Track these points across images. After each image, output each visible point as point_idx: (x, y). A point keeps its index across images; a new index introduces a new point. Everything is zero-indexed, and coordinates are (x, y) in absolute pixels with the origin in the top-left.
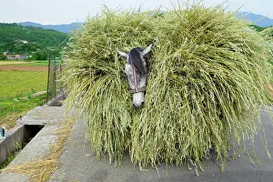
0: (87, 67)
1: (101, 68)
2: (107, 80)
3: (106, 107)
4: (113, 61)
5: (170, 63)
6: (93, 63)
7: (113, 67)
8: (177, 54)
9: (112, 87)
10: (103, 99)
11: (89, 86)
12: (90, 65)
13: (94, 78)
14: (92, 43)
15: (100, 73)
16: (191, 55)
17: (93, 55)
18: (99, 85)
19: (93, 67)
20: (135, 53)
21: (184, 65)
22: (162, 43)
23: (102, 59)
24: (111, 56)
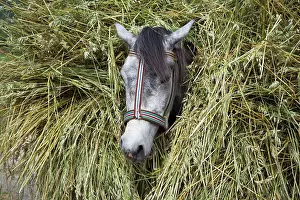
0: (40, 80)
1: (74, 82)
2: (88, 111)
3: (84, 175)
4: (105, 67)
5: (238, 75)
6: (56, 69)
7: (103, 82)
8: (256, 53)
9: (99, 128)
10: (77, 154)
11: (44, 123)
12: (48, 74)
13: (56, 104)
14: (55, 23)
15: (71, 95)
16: (289, 56)
17: (56, 51)
18: (69, 122)
19: (55, 80)
20: (151, 40)
21: (271, 80)
22: (220, 26)
23: (77, 61)
24: (99, 54)
